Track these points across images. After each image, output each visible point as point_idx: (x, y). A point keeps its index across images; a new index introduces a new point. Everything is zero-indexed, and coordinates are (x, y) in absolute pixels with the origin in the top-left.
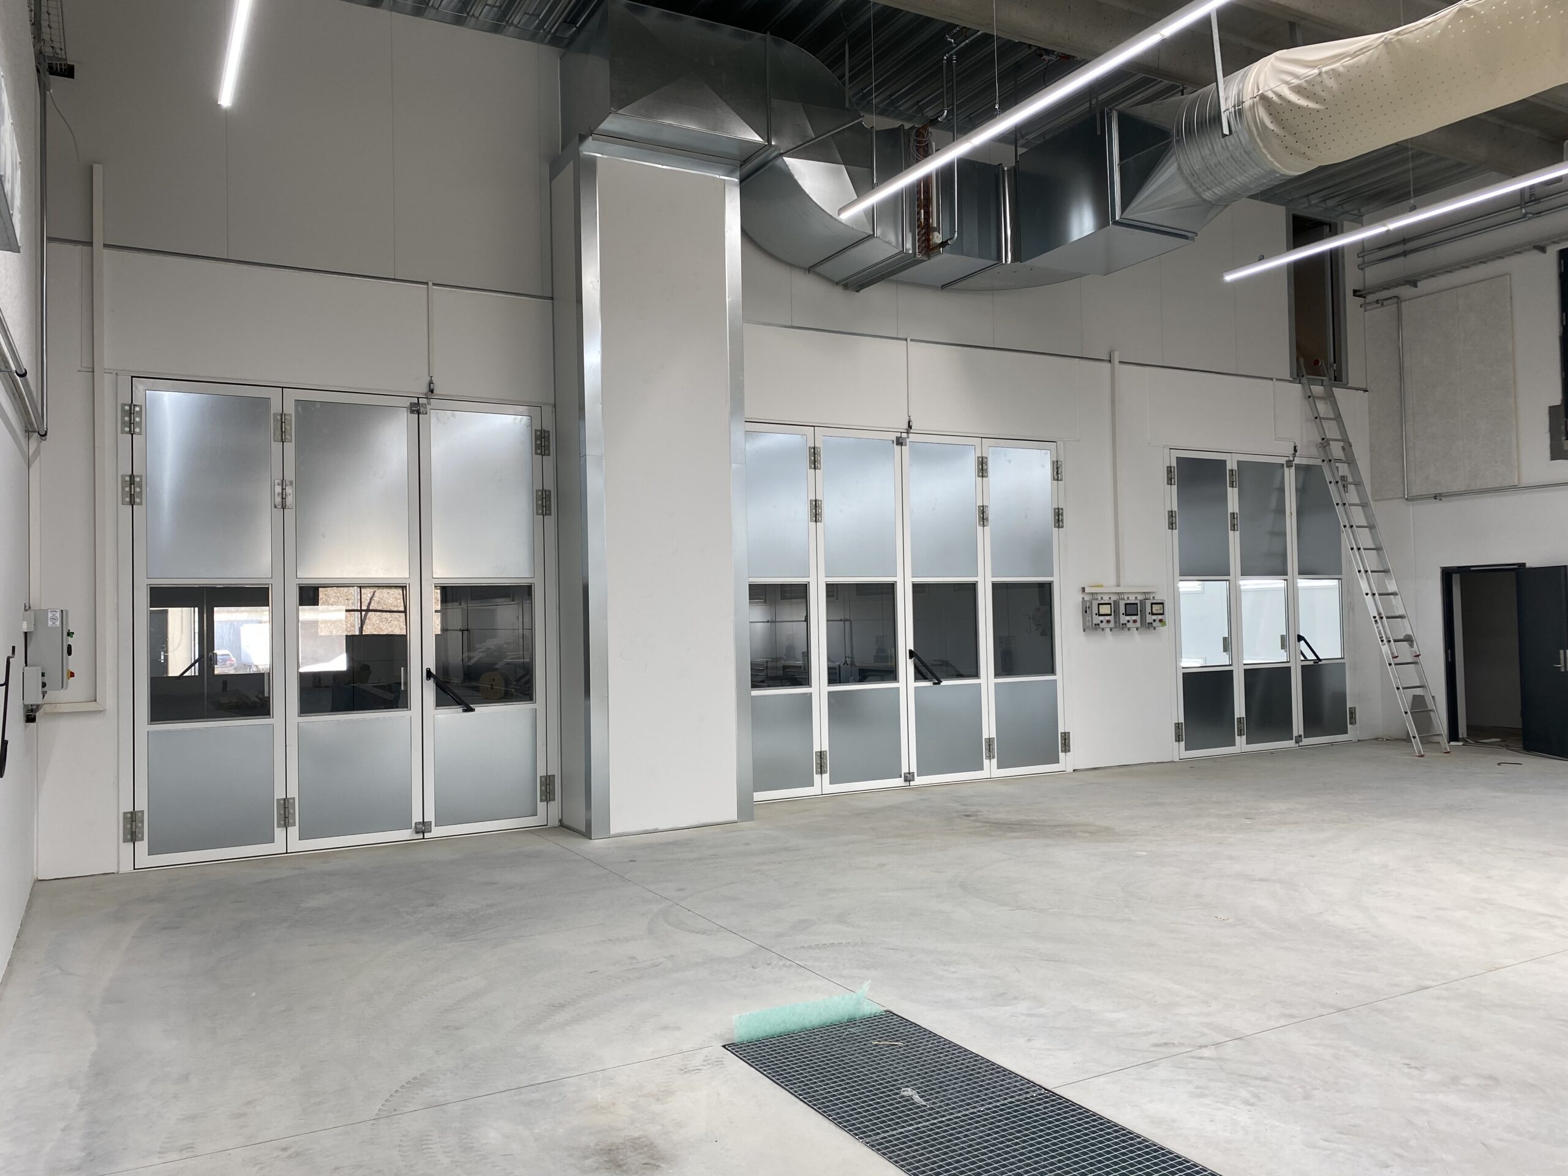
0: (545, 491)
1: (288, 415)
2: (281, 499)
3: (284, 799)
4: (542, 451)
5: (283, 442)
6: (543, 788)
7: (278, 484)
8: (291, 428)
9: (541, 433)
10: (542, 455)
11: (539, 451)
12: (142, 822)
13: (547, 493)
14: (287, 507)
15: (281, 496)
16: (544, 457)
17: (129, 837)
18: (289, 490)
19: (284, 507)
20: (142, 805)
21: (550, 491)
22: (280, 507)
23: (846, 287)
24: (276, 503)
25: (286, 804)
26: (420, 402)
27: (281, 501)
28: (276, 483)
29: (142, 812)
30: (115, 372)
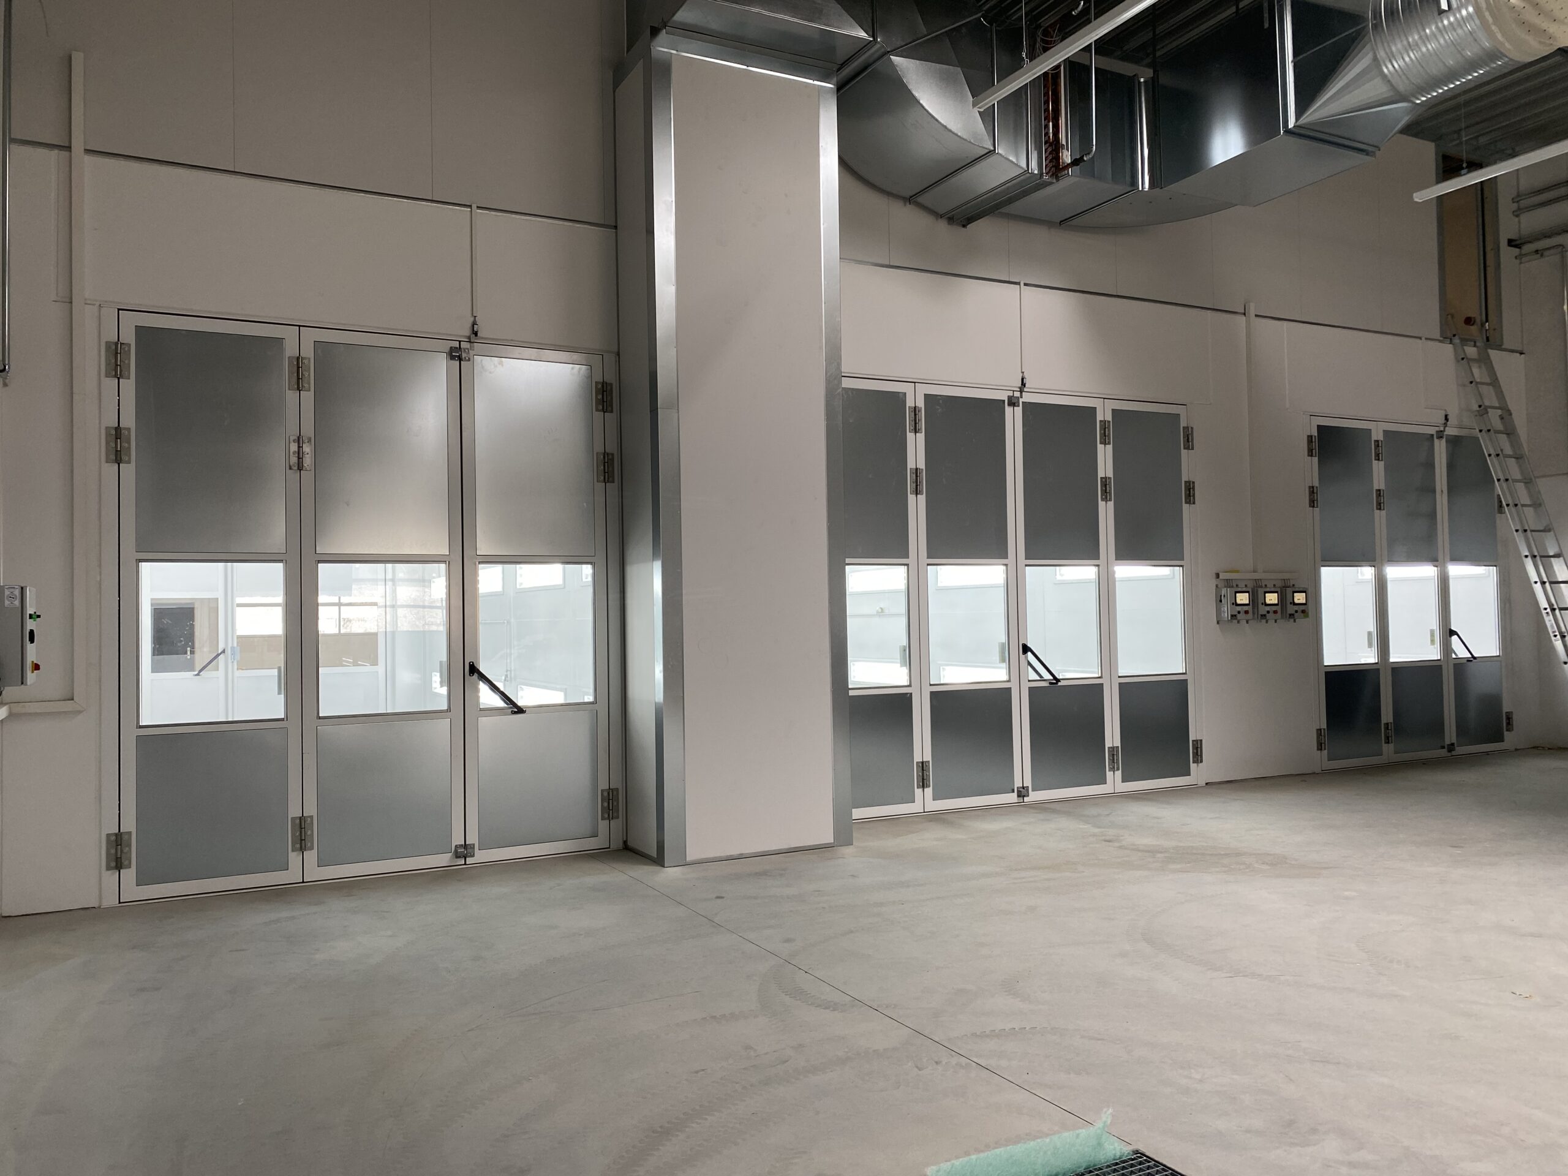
0: (608, 454)
1: (305, 358)
2: (297, 458)
3: (300, 818)
4: (603, 407)
5: (300, 391)
6: (606, 804)
7: (294, 441)
8: (309, 375)
9: (603, 386)
10: (604, 412)
11: (601, 407)
12: (130, 846)
13: (610, 457)
14: (304, 469)
15: (297, 455)
16: (605, 414)
17: (113, 864)
18: (307, 448)
19: (300, 468)
20: (129, 825)
21: (613, 455)
22: (296, 468)
23: (951, 220)
24: (291, 464)
25: (302, 824)
26: (462, 347)
27: (297, 462)
28: (291, 440)
29: (130, 833)
30: (98, 304)
